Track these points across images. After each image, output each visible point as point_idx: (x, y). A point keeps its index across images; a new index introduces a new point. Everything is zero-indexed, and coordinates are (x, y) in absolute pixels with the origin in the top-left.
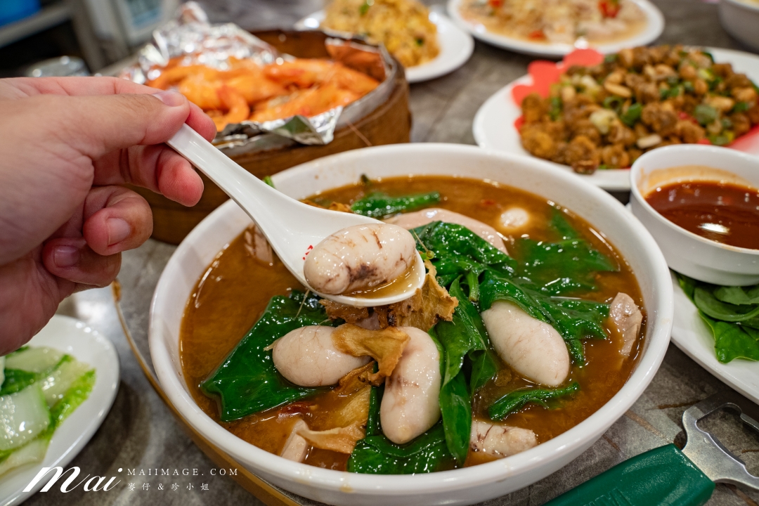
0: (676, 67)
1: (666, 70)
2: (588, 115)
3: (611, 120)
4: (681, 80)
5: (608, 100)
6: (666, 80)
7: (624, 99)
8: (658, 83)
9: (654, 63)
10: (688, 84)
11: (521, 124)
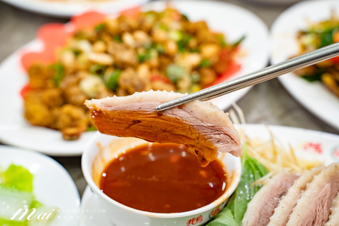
0: (149, 32)
1: (141, 36)
2: (78, 83)
3: (97, 86)
4: (154, 44)
5: (94, 68)
6: (142, 46)
7: (107, 67)
8: (136, 49)
9: (132, 31)
10: (160, 47)
11: (26, 91)
